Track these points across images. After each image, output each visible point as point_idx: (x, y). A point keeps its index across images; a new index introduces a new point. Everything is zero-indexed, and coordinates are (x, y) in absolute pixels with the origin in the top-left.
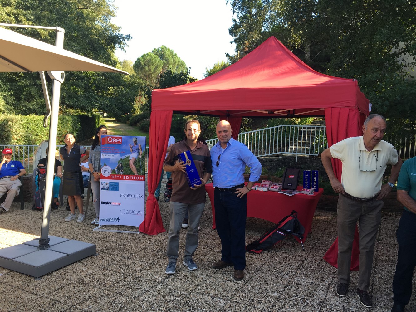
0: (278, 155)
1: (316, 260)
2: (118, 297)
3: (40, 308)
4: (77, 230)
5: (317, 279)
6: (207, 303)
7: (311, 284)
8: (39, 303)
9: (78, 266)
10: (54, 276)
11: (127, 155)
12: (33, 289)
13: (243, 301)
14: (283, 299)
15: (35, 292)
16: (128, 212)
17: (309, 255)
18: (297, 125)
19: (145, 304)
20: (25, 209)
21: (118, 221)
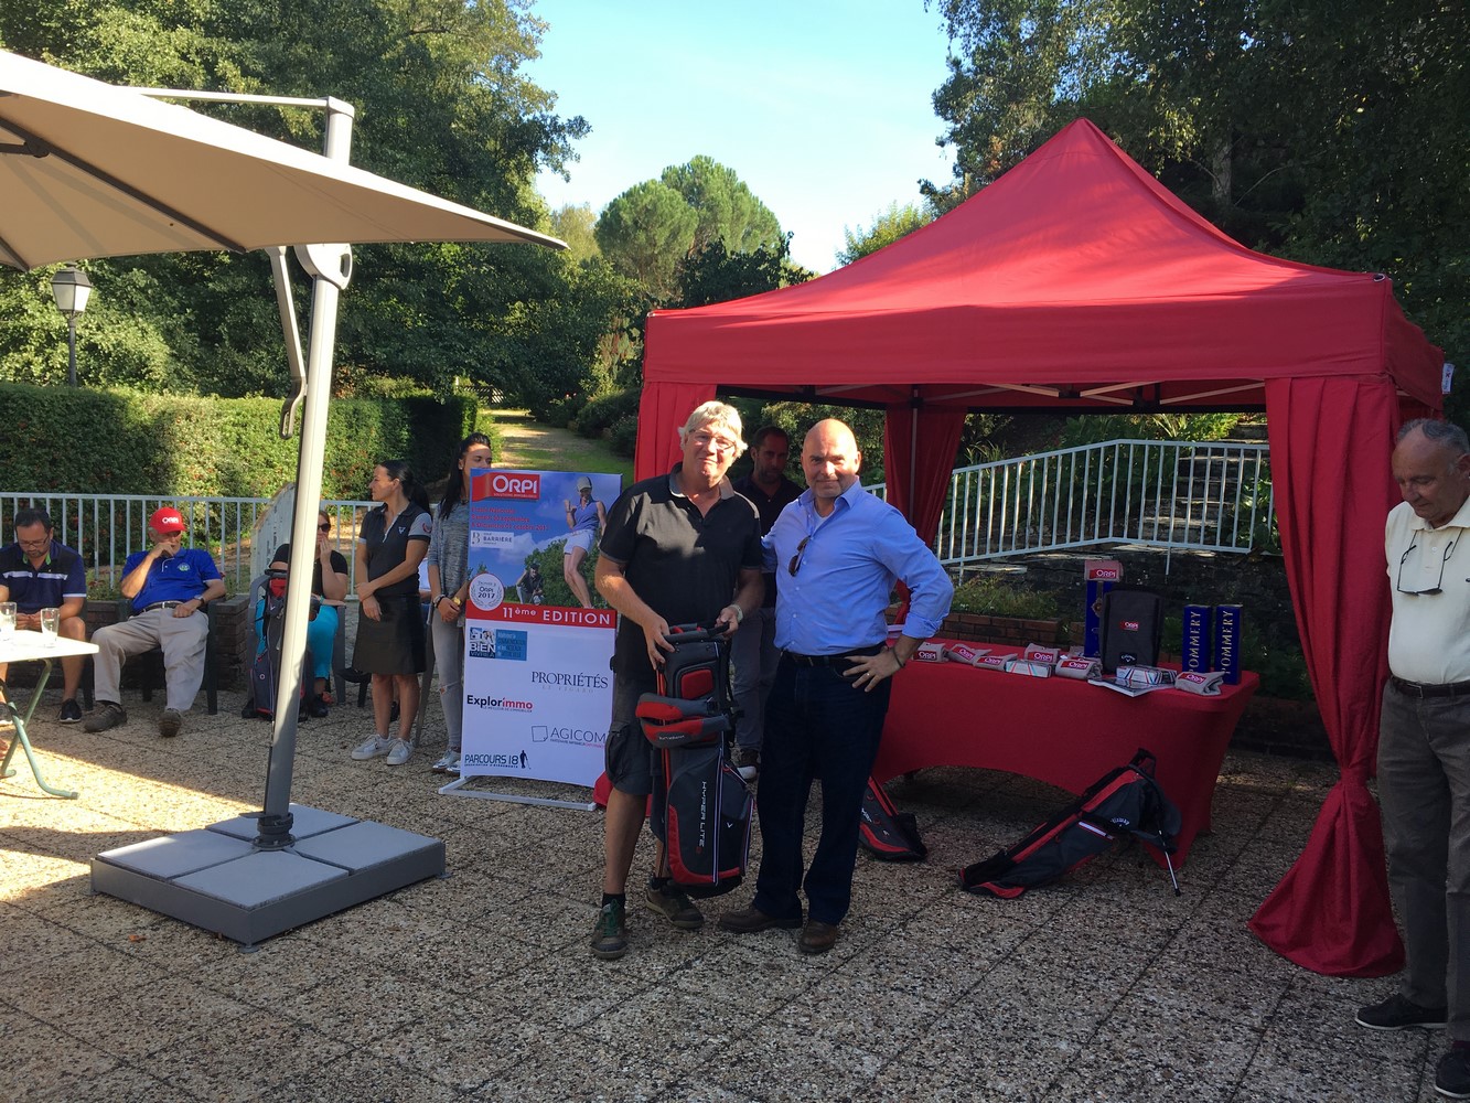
0: (1098, 549)
1: (1221, 930)
2: (510, 1025)
3: (251, 1048)
4: (386, 790)
5: (1221, 1001)
6: (816, 1063)
7: (1195, 1018)
8: (249, 1029)
9: (385, 913)
10: (303, 942)
11: (556, 539)
12: (231, 983)
13: (943, 1065)
14: (1089, 1066)
15: (237, 993)
16: (557, 735)
17: (1195, 915)
18: (1173, 439)
19: (602, 1052)
20: (219, 714)
21: (523, 766)
